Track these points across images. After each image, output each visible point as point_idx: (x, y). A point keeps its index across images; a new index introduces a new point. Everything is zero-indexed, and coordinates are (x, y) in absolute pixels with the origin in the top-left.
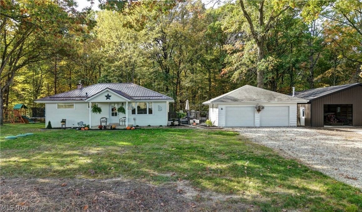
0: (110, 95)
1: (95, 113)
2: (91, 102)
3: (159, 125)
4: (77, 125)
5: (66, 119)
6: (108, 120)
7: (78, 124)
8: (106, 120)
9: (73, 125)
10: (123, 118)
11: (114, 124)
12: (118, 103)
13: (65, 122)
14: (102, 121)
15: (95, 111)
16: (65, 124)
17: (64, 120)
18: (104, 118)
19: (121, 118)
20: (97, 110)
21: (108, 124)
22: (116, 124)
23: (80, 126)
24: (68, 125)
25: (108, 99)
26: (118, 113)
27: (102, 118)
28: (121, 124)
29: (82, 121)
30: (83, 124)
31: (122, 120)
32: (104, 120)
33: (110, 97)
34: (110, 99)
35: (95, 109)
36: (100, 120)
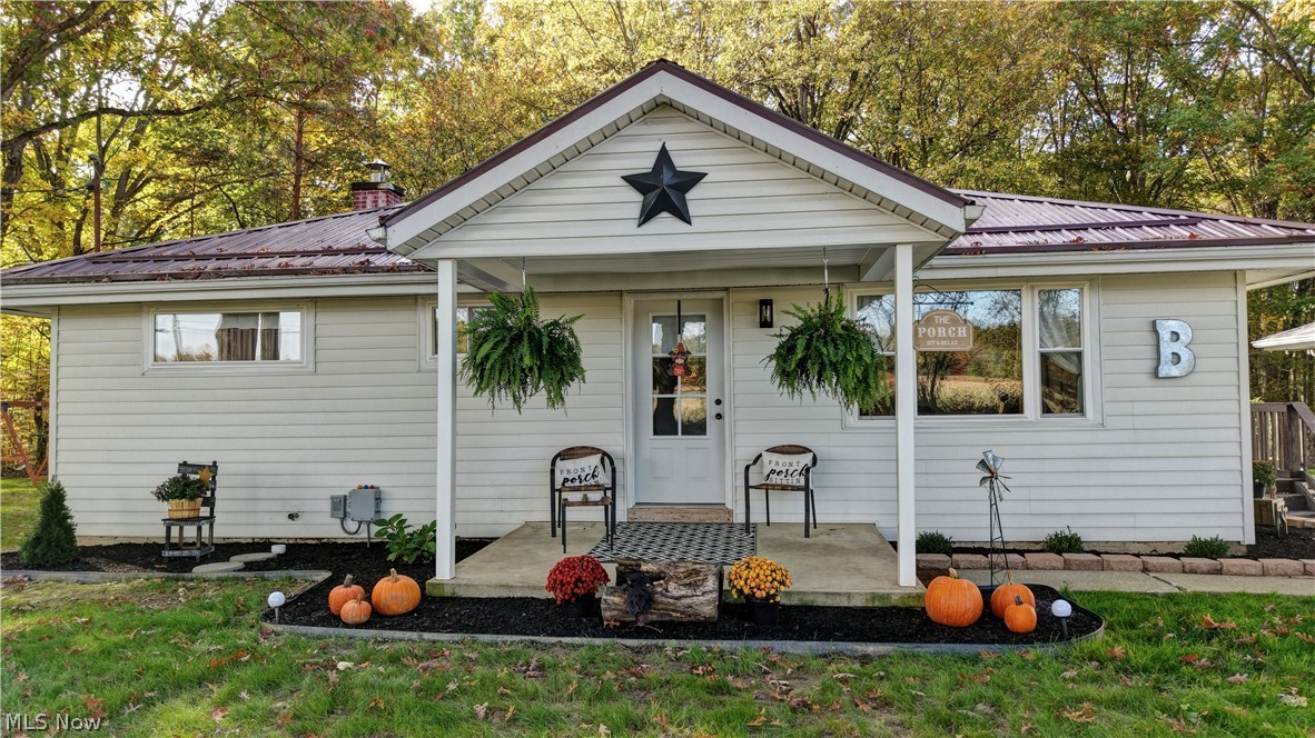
0: (682, 162)
1: (505, 399)
2: (461, 263)
3: (1186, 536)
4: (327, 518)
5: (214, 467)
6: (627, 478)
7: (340, 506)
8: (604, 478)
9: (292, 517)
10: (775, 457)
11: (677, 518)
12: (721, 300)
13: (209, 494)
14: (563, 484)
15: (498, 366)
16: (208, 509)
17: (202, 467)
18: (587, 451)
19: (760, 456)
20: (521, 359)
21: (621, 516)
22: (703, 517)
23: (355, 533)
24: (242, 518)
25: (665, 214)
26: (718, 402)
27: (573, 449)
28: (758, 517)
29: (369, 485)
30: (378, 512)
31: (773, 471)
32: (587, 471)
33: (688, 196)
34: (693, 209)
35: (506, 349)
36: (553, 472)
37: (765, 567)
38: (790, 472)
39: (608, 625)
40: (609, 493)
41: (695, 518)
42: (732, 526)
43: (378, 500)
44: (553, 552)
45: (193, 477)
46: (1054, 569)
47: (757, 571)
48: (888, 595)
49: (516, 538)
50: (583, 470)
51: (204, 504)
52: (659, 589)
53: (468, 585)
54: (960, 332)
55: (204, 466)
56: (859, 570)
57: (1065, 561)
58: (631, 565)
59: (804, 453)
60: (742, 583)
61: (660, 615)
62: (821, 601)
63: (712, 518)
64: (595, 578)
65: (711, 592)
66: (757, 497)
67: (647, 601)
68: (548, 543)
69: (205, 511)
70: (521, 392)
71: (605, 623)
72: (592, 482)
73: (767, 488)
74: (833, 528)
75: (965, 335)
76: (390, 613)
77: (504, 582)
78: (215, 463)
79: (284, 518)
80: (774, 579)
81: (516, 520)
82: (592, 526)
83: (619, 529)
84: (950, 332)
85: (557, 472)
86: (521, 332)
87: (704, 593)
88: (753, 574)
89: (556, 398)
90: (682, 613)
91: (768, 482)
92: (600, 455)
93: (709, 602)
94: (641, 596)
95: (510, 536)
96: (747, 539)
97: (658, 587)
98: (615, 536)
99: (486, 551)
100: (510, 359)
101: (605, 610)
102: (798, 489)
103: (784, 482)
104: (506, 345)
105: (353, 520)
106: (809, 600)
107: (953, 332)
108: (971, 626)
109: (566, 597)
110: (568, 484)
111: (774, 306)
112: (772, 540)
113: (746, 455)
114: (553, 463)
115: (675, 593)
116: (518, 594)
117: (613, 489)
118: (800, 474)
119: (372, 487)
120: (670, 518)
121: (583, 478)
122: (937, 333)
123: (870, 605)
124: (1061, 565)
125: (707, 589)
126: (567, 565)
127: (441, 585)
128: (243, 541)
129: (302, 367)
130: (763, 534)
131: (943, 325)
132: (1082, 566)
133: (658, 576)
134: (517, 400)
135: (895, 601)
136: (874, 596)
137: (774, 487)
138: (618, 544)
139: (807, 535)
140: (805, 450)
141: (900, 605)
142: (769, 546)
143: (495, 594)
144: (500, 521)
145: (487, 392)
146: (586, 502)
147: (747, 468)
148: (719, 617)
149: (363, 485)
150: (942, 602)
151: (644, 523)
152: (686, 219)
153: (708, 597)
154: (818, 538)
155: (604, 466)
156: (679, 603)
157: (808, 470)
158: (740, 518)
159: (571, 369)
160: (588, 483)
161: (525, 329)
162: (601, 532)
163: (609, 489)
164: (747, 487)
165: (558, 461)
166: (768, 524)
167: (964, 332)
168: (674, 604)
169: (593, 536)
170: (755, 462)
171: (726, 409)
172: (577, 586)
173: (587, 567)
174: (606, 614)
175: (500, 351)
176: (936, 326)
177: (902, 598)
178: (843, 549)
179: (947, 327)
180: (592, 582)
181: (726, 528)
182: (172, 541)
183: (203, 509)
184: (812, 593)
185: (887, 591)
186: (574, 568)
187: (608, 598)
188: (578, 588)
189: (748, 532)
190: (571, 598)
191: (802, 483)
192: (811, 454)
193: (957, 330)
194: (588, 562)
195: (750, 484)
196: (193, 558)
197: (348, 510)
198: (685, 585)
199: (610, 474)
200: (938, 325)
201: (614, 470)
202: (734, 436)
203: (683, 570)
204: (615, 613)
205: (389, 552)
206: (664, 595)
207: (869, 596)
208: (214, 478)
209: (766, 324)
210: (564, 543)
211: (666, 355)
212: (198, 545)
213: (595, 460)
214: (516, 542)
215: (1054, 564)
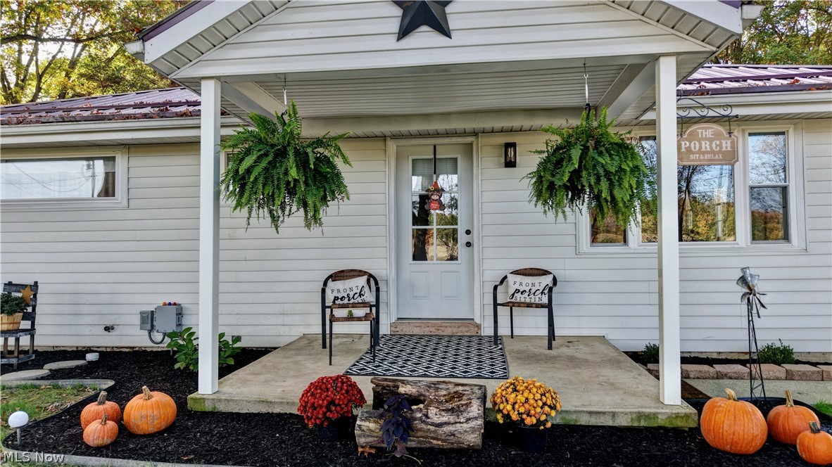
1: (262, 218)
2: (225, 82)
4: (138, 330)
5: (35, 286)
6: (390, 296)
7: (149, 320)
8: (369, 297)
9: (107, 329)
10: (519, 278)
11: (433, 331)
12: (471, 145)
13: (30, 309)
14: (334, 302)
15: (261, 180)
16: (29, 322)
17: (24, 286)
18: (355, 273)
19: (506, 277)
20: (286, 173)
21: (384, 329)
22: (455, 330)
23: (161, 343)
24: (67, 330)
25: (424, 28)
26: (468, 232)
27: (343, 271)
28: (504, 331)
29: (172, 302)
30: (179, 325)
31: (517, 291)
32: (355, 290)
33: (448, 9)
34: (453, 23)
35: (269, 163)
36: (323, 291)
37: (535, 390)
38: (533, 292)
39: (363, 452)
40: (374, 309)
41: (448, 331)
42: (480, 338)
43: (180, 314)
44: (320, 364)
45: (15, 294)
46: (778, 379)
47: (526, 394)
48: (655, 414)
49: (291, 350)
50: (351, 289)
51: (24, 318)
52: (419, 415)
53: (228, 401)
54: (724, 145)
55: (26, 286)
56: (613, 384)
57: (787, 371)
58: (388, 386)
59: (545, 274)
60: (509, 407)
61: (419, 442)
62: (584, 420)
63: (464, 331)
64: (349, 401)
65: (476, 418)
66: (503, 312)
67: (405, 427)
68: (317, 354)
69: (26, 325)
70: (280, 212)
71: (360, 450)
72: (359, 300)
73: (511, 305)
74: (570, 341)
75: (729, 149)
76: (139, 433)
77: (263, 398)
78: (36, 283)
79: (101, 330)
80: (545, 404)
81: (297, 332)
82: (360, 338)
83: (382, 342)
84: (714, 145)
85: (328, 291)
86: (285, 148)
87: (468, 420)
88: (521, 398)
89: (313, 219)
90: (443, 441)
91: (513, 300)
92: (366, 277)
93: (473, 430)
94: (398, 425)
95: (287, 347)
96: (496, 350)
97: (417, 411)
98: (378, 348)
99: (259, 362)
100: (274, 172)
101: (360, 436)
102: (542, 306)
103: (528, 300)
104: (270, 158)
105: (158, 331)
106: (572, 419)
107: (717, 145)
108: (758, 453)
109: (318, 422)
110: (338, 302)
111: (517, 148)
112: (519, 352)
113: (493, 276)
114: (325, 284)
115: (436, 420)
116: (277, 410)
117: (377, 306)
118: (542, 293)
119: (175, 304)
120: (426, 331)
121: (351, 296)
122: (700, 148)
123: (636, 424)
124: (783, 376)
125: (471, 415)
126: (320, 386)
127: (202, 400)
128: (69, 349)
129: (118, 203)
130: (509, 346)
131: (706, 139)
132: (804, 377)
133: (416, 400)
134: (274, 219)
135: (661, 421)
136: (640, 416)
137: (519, 305)
138: (381, 355)
139: (550, 347)
140: (545, 273)
141: (668, 425)
142: (519, 358)
143: (254, 409)
144: (282, 334)
145: (245, 210)
146: (350, 318)
147: (495, 288)
148: (483, 443)
149: (167, 302)
150: (726, 427)
151: (405, 335)
152: (446, 33)
153: (473, 424)
154: (560, 350)
155: (370, 286)
156: (441, 431)
157: (551, 290)
158: (488, 331)
159: (334, 187)
160: (356, 301)
161: (289, 144)
162: (365, 345)
163: (373, 306)
164: (496, 305)
165: (330, 283)
166: (512, 336)
167: (729, 145)
168: (435, 432)
169: (359, 347)
170: (502, 282)
171: (475, 238)
172: (329, 410)
173: (342, 389)
174: (361, 441)
175: (264, 164)
176: (700, 141)
177: (669, 417)
178: (587, 361)
179: (711, 140)
180: (346, 405)
181: (475, 340)
182: (9, 349)
183: (22, 322)
184: (575, 412)
185: (653, 410)
186: (328, 390)
187: (363, 423)
188: (331, 411)
189: (496, 343)
190: (322, 423)
191: (545, 300)
192: (551, 276)
193: (721, 143)
194: (343, 383)
195: (498, 302)
196: (11, 365)
197: (155, 323)
198: (447, 410)
199: (374, 293)
200: (702, 139)
201: (378, 290)
202: (481, 260)
203: (444, 393)
204: (370, 439)
205: (176, 361)
206: (424, 422)
207: (634, 416)
208: (35, 296)
209: (510, 164)
210: (331, 356)
211: (424, 193)
212: (16, 354)
213: (362, 281)
214: (290, 353)
215: (778, 374)
